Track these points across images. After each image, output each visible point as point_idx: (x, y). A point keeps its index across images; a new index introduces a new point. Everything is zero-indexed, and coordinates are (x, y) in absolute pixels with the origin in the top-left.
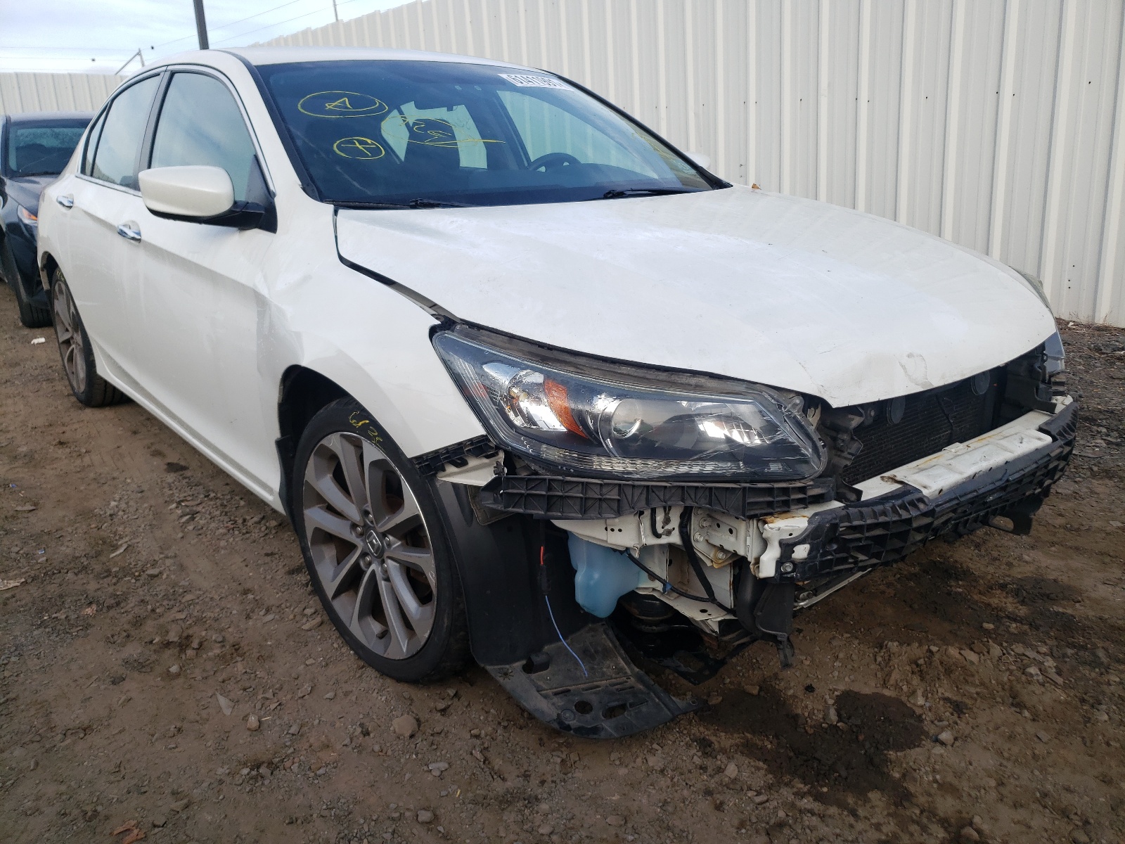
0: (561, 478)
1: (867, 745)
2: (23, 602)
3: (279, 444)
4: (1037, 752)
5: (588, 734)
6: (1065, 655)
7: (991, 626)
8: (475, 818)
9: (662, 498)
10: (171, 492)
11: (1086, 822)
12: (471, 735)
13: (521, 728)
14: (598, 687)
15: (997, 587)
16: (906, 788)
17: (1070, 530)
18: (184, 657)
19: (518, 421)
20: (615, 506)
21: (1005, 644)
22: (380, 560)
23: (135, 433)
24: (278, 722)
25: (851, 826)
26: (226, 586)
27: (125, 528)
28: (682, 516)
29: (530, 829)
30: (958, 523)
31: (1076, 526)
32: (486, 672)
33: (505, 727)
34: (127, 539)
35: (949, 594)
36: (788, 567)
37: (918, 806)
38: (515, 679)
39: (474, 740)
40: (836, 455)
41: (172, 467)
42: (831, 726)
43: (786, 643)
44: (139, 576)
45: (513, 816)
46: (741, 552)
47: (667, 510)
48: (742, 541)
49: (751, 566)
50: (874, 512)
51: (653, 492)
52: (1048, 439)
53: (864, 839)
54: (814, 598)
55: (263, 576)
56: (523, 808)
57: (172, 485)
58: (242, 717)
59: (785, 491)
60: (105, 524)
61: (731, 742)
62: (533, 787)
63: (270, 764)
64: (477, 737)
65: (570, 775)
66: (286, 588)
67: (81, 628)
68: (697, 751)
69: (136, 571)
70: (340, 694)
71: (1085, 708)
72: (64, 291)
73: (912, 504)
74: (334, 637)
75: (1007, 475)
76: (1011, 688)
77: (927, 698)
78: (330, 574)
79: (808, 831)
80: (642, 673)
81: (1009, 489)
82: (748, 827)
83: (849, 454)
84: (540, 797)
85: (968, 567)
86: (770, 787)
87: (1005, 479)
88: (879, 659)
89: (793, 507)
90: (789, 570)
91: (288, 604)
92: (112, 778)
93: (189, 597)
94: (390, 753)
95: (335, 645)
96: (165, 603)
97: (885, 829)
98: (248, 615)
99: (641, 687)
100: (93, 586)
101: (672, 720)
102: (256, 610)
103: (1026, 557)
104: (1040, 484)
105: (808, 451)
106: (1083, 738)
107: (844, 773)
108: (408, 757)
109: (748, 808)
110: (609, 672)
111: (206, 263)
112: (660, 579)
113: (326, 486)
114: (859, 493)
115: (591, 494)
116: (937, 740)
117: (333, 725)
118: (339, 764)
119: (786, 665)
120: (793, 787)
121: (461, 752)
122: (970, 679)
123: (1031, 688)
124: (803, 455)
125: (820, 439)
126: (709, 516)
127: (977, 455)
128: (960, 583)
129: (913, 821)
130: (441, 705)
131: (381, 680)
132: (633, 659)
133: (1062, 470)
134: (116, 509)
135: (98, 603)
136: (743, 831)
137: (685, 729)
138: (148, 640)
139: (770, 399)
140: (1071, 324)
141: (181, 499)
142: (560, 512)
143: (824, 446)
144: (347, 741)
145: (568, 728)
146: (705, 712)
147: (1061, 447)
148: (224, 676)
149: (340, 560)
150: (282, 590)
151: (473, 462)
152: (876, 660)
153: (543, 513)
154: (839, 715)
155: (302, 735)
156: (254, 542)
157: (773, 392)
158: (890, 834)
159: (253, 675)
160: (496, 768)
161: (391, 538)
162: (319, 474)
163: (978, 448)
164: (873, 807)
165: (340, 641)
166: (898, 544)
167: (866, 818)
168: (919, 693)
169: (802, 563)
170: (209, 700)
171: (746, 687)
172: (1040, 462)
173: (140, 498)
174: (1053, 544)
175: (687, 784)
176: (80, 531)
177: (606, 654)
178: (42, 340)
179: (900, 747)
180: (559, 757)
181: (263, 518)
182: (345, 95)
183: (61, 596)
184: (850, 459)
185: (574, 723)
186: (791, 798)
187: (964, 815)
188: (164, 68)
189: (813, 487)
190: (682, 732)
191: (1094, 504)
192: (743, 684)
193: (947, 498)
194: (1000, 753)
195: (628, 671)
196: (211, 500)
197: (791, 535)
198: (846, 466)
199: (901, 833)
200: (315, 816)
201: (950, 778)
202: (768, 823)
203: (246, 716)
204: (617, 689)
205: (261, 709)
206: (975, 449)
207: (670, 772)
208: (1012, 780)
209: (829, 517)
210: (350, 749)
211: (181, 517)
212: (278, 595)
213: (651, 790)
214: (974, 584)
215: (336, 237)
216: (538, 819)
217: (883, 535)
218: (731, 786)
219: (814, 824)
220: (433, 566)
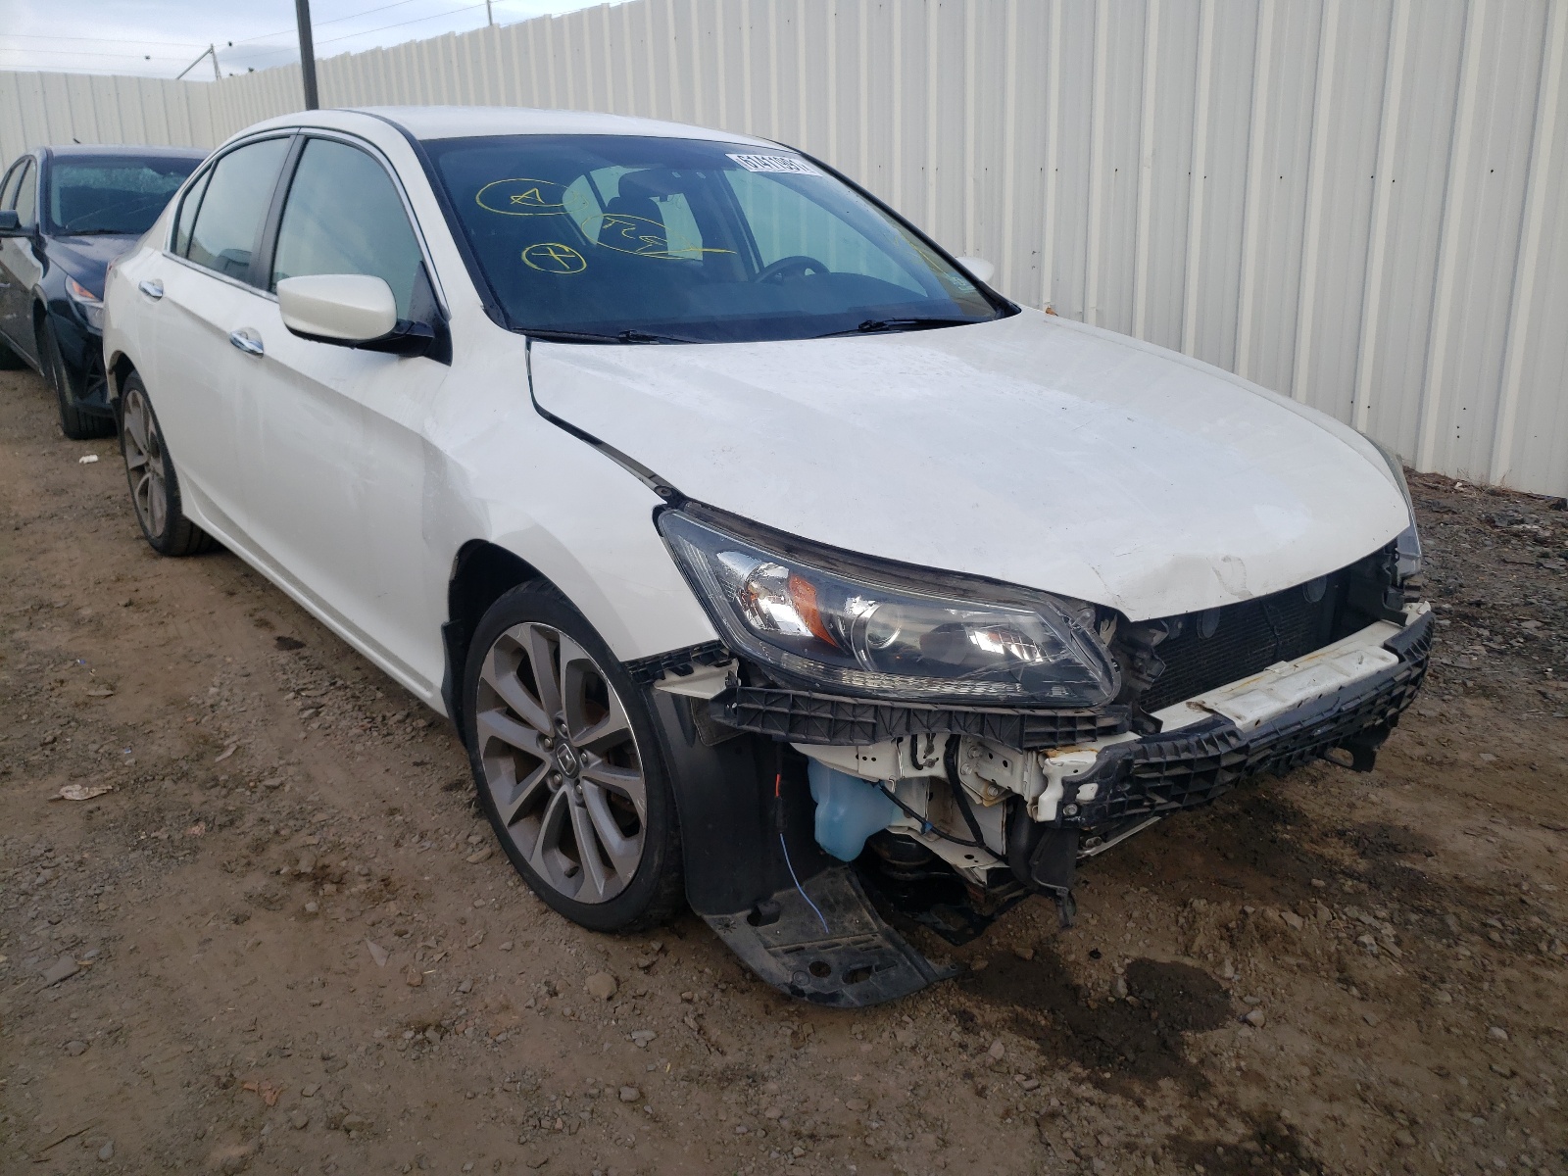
0: (806, 694)
1: (1161, 1024)
2: (112, 816)
3: (447, 630)
4: (1361, 1037)
5: (825, 1001)
6: (1408, 922)
7: (1322, 883)
8: (689, 1097)
9: (925, 723)
10: (285, 677)
11: (1413, 1122)
12: (683, 1000)
13: (742, 992)
14: (837, 945)
15: (1333, 834)
16: (1204, 1077)
17: (1430, 763)
18: (321, 893)
19: (756, 622)
20: (869, 730)
21: (1336, 906)
22: (573, 781)
23: (231, 594)
24: (444, 976)
25: (1137, 1118)
26: (367, 804)
27: (231, 723)
28: (947, 745)
29: (755, 1113)
30: (1279, 760)
31: (1438, 759)
32: (701, 921)
33: (723, 991)
34: (235, 738)
35: (1273, 841)
36: (1072, 810)
37: (1216, 1097)
38: (739, 932)
39: (686, 1005)
40: (1133, 676)
41: (285, 643)
42: (1118, 1000)
43: (1066, 899)
44: (255, 787)
45: (734, 1096)
46: (1017, 790)
47: (930, 738)
48: (1018, 776)
49: (1028, 807)
50: (1176, 747)
51: (915, 715)
52: (1395, 659)
53: (1151, 1133)
54: (1103, 844)
55: (413, 793)
56: (746, 1088)
57: (287, 667)
58: (399, 969)
59: (1071, 721)
60: (206, 718)
61: (996, 1016)
62: (760, 1065)
63: (438, 1026)
64: (689, 1001)
65: (802, 1050)
66: (443, 807)
67: (189, 851)
68: (957, 1026)
69: (251, 781)
70: (519, 945)
71: (1424, 986)
72: (141, 405)
73: (1222, 737)
74: (508, 873)
75: (1339, 704)
76: (1339, 961)
77: (1236, 969)
78: (507, 795)
79: (1085, 1123)
80: (892, 929)
81: (1341, 720)
82: (1014, 1117)
83: (1149, 675)
84: (766, 1074)
85: (1299, 807)
86: (1042, 1071)
87: (1336, 709)
88: (1182, 920)
89: (1079, 740)
90: (1073, 813)
91: (448, 830)
92: (247, 1037)
93: (320, 816)
94: (583, 1017)
95: (510, 884)
96: (291, 823)
97: (1176, 1122)
98: (398, 841)
99: (890, 946)
100: (197, 798)
101: (927, 988)
102: (407, 836)
103: (1373, 797)
104: (1382, 713)
105: (1097, 675)
106: (1418, 1022)
107: (1131, 1057)
108: (606, 1023)
109: (1015, 1095)
110: (851, 927)
111: (355, 395)
112: (918, 817)
113: (510, 688)
114: (1158, 723)
115: (842, 716)
116: (1245, 1021)
117: (512, 982)
118: (523, 1030)
119: (1066, 926)
120: (1069, 1071)
121: (670, 1019)
122: (1290, 948)
123: (1363, 960)
124: (1091, 679)
125: (1113, 661)
126: (981, 744)
127: (1305, 678)
128: (1289, 827)
129: (1210, 1115)
130: (644, 962)
131: (569, 929)
132: (881, 912)
133: (1410, 696)
134: (218, 698)
135: (207, 822)
136: (1009, 1121)
137: (943, 999)
138: (274, 869)
139: (1055, 610)
140: (1459, 484)
141: (300, 687)
142: (804, 734)
143: (1117, 669)
144: (531, 1002)
145: (801, 993)
146: (966, 979)
147: (1409, 669)
148: (373, 917)
149: (520, 778)
150: (439, 811)
151: (699, 671)
152: (1177, 922)
153: (783, 734)
154: (1129, 987)
155: (474, 994)
156: (399, 746)
157: (1058, 602)
158: (1181, 1128)
159: (410, 918)
160: (713, 1039)
161: (589, 753)
162: (500, 671)
163: (1308, 668)
164: (1163, 1097)
165: (516, 878)
166: (1203, 785)
167: (1154, 1109)
168: (1228, 963)
169: (1088, 805)
170: (357, 947)
171: (1017, 950)
172: (1382, 688)
173: (247, 684)
174: (1408, 781)
175: (943, 1065)
176: (173, 725)
177: (849, 905)
178: (94, 458)
179: (1198, 1027)
180: (789, 1028)
181: (408, 716)
182: (536, 185)
183: (159, 810)
184: (1149, 682)
185: (807, 987)
186: (1067, 1084)
187: (1270, 1108)
188: (296, 130)
189: (1105, 716)
190: (938, 1002)
191: (1464, 730)
192: (1014, 946)
193: (1264, 731)
194: (1318, 1037)
195: (875, 927)
196: (339, 688)
197: (1076, 771)
198: (1145, 691)
199: (1194, 1128)
200: (496, 1089)
201: (1257, 1066)
202: (1037, 1113)
203: (404, 968)
204: (861, 949)
205: (422, 960)
206: (1304, 670)
207: (923, 1049)
208: (1329, 1069)
209: (1122, 752)
210: (534, 1012)
211: (302, 710)
212: (433, 818)
213: (900, 1069)
214: (1306, 829)
215: (530, 378)
216: (764, 1100)
217: (1185, 775)
218: (996, 1069)
219: (1093, 1114)
220: (644, 792)
